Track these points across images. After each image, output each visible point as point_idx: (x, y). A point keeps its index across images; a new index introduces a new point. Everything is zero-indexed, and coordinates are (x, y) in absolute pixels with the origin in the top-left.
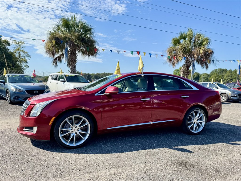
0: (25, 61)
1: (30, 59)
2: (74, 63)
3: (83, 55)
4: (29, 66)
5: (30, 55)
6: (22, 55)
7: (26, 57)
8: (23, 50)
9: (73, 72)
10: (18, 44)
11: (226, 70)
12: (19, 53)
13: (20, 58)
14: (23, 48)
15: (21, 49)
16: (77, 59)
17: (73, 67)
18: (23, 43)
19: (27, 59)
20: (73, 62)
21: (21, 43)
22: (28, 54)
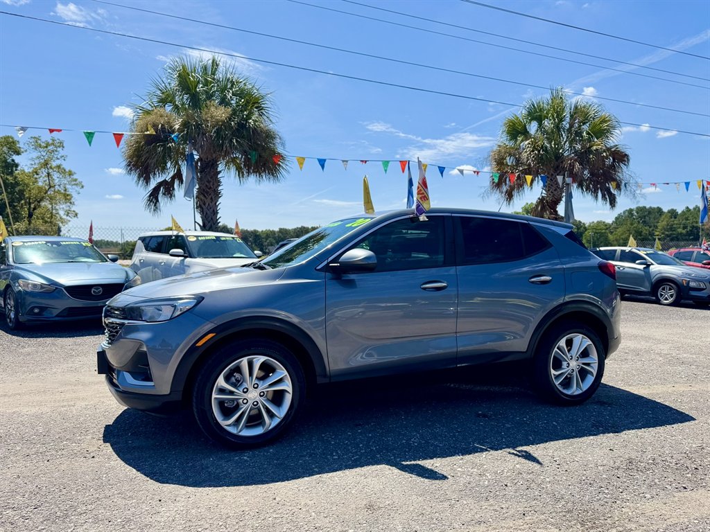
0: (67, 197)
1: (81, 191)
2: (212, 198)
3: (239, 175)
4: (77, 211)
5: (79, 180)
6: (58, 180)
7: (68, 186)
8: (59, 167)
9: (211, 226)
10: (47, 147)
11: (659, 210)
12: (49, 174)
13: (52, 189)
14: (58, 159)
15: (54, 164)
16: (220, 188)
17: (208, 212)
18: (59, 147)
19: (72, 190)
20: (210, 197)
21: (53, 144)
22: (75, 177)
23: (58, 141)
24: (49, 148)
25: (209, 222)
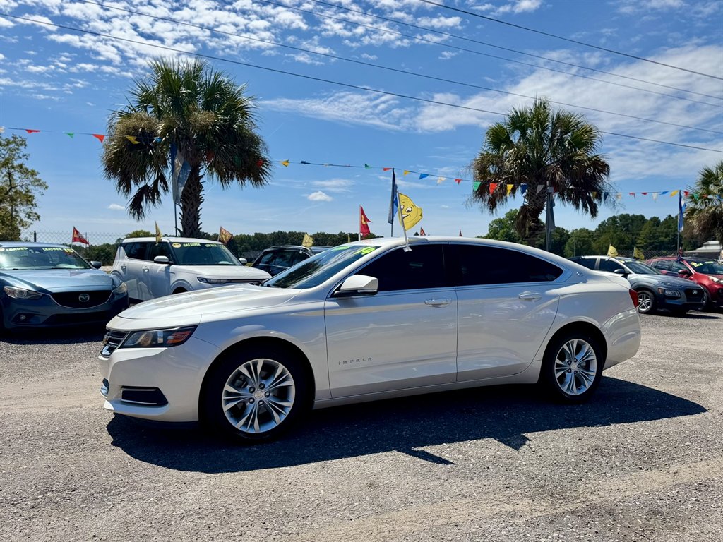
0: (29, 199)
1: (45, 192)
2: (192, 204)
3: (222, 182)
4: (39, 214)
5: (43, 180)
6: (19, 180)
7: (30, 187)
8: (21, 166)
9: (192, 233)
10: (8, 145)
11: (642, 217)
12: (10, 174)
13: (13, 190)
14: (20, 158)
15: (16, 163)
16: (201, 193)
17: (189, 218)
18: (21, 145)
19: (35, 191)
20: (191, 202)
21: (14, 142)
22: (38, 177)
23: (20, 139)
24: (11, 146)
25: (190, 228)
